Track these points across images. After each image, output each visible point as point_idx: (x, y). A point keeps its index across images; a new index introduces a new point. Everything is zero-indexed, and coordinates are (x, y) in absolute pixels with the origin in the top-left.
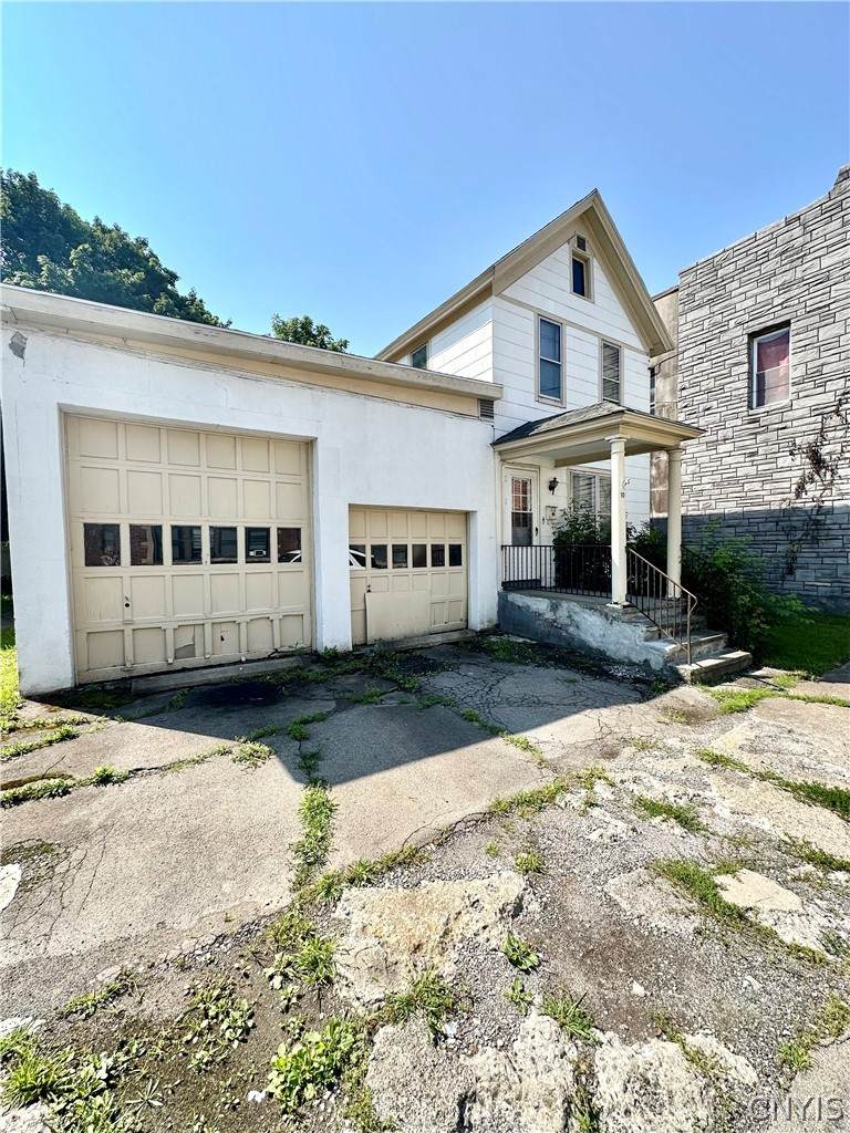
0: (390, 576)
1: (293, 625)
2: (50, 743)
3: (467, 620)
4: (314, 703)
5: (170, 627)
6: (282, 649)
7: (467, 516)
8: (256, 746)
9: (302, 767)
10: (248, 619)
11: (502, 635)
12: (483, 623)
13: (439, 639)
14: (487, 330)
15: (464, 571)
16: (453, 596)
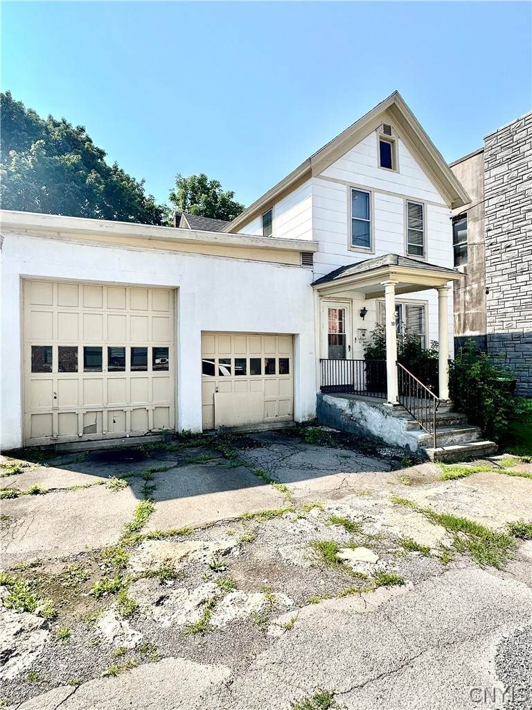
0: (233, 381)
1: (162, 414)
2: (9, 475)
3: (293, 415)
4: (163, 462)
5: (81, 412)
6: (154, 430)
7: (293, 337)
8: (121, 481)
9: (142, 492)
10: (131, 409)
11: (318, 426)
12: (304, 417)
13: (266, 427)
14: (308, 203)
15: (292, 379)
16: (282, 396)
